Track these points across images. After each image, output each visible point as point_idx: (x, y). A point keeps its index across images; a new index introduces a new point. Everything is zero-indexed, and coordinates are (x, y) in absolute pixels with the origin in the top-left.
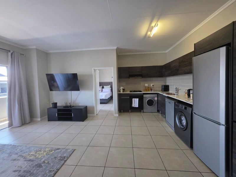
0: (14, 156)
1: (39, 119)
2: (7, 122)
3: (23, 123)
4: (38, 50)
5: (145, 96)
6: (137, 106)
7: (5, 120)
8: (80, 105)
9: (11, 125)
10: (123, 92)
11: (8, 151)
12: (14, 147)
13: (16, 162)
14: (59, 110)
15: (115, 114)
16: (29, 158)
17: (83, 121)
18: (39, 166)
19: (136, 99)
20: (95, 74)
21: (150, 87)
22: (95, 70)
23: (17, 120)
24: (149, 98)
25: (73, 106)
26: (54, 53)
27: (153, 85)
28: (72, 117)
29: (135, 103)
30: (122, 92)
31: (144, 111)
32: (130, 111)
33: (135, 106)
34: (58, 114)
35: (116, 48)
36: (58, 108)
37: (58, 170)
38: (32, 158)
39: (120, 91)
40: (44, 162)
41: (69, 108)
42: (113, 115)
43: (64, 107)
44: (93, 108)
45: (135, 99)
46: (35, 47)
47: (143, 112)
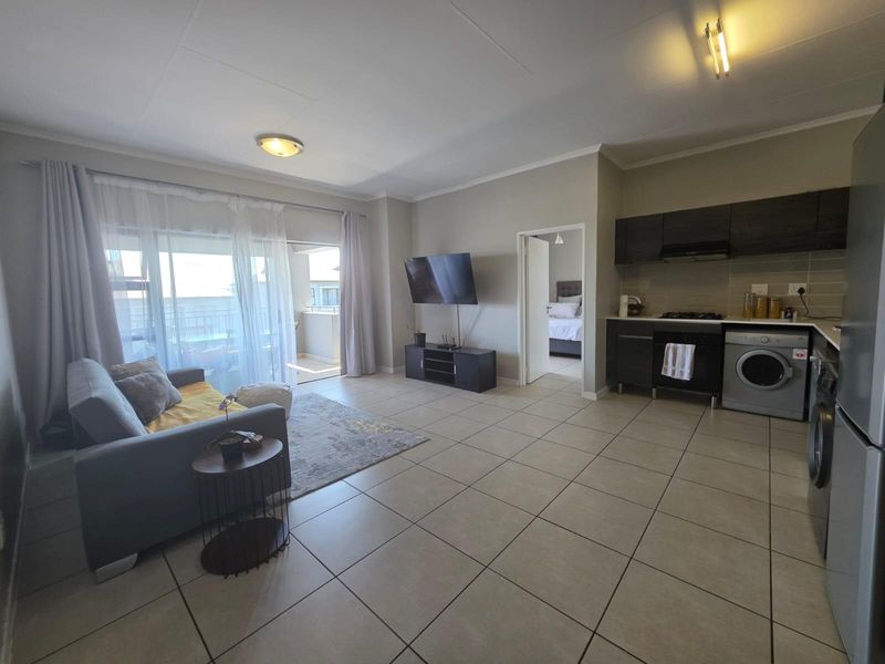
0: (335, 419)
1: (391, 370)
2: (339, 368)
3: (363, 373)
4: (393, 199)
5: (731, 336)
6: (686, 377)
7: (337, 365)
8: (481, 346)
9: (344, 372)
10: (629, 315)
11: (330, 410)
12: (340, 406)
13: (334, 427)
14: (428, 353)
15: (586, 390)
16: (352, 427)
17: (480, 392)
18: (362, 443)
19: (685, 349)
20: (527, 251)
21: (780, 301)
22: (526, 239)
23: (352, 367)
24: (759, 347)
25: (460, 348)
26: (423, 201)
27: (801, 291)
28: (453, 376)
29: (680, 361)
30: (623, 315)
31: (725, 403)
32: (654, 390)
33: (677, 376)
34: (426, 363)
35: (596, 149)
36: (428, 348)
37: (386, 459)
38: (357, 429)
39: (617, 314)
40: (370, 440)
41: (450, 350)
42: (580, 395)
43: (440, 347)
44: (515, 359)
45: (679, 345)
46: (384, 195)
47: (719, 405)
